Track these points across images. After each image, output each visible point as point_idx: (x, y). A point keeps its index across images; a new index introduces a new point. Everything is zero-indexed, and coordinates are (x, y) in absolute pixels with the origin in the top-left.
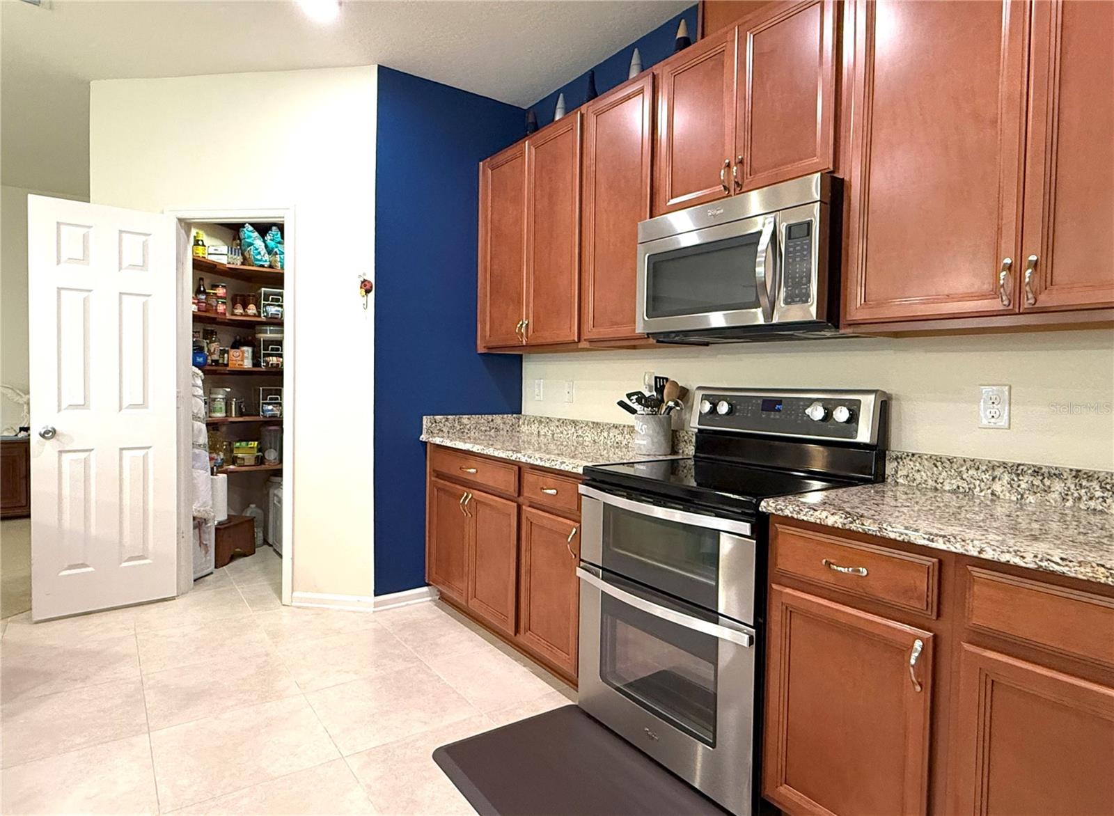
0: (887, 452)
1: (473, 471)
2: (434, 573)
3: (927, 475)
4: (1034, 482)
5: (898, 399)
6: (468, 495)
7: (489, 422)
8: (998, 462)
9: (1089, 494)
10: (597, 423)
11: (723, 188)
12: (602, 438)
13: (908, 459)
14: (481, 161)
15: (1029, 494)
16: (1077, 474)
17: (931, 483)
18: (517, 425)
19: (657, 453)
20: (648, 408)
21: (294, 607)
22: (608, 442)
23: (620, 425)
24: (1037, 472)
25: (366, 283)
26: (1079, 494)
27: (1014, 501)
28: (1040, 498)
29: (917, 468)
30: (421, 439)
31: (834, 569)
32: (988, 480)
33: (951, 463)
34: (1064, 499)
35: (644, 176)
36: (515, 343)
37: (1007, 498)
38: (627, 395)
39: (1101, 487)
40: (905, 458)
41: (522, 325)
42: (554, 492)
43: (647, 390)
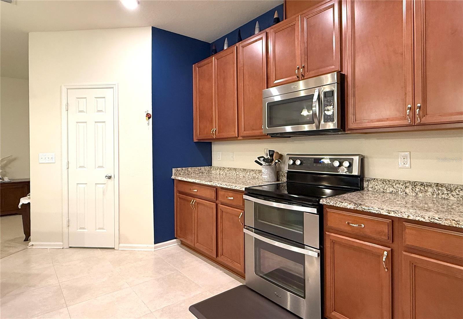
0: (364, 178)
1: (196, 190)
2: (179, 233)
3: (380, 187)
4: (421, 188)
5: (367, 158)
6: (194, 201)
7: (199, 170)
8: (407, 181)
9: (442, 192)
10: (245, 169)
11: (296, 77)
12: (247, 175)
13: (372, 181)
14: (193, 64)
15: (420, 193)
16: (437, 185)
17: (382, 190)
18: (210, 171)
19: (272, 181)
20: (267, 163)
21: (120, 250)
22: (250, 177)
23: (255, 170)
24: (422, 184)
25: (149, 114)
26: (438, 193)
27: (414, 196)
28: (424, 194)
29: (376, 184)
30: (172, 178)
31: (351, 225)
32: (404, 188)
33: (389, 182)
34: (433, 194)
35: (263, 71)
36: (210, 138)
37: (411, 195)
38: (258, 158)
39: (446, 190)
40: (371, 180)
41: (213, 130)
42: (232, 198)
43: (266, 155)
